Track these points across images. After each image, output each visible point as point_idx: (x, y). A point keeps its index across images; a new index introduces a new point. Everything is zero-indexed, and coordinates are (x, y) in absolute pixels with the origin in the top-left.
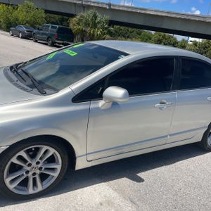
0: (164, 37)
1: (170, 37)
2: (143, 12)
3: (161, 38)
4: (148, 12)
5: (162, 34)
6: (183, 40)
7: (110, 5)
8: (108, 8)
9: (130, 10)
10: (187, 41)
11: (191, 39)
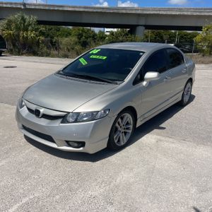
0: (83, 31)
1: (88, 30)
2: (61, 9)
3: (80, 32)
4: (66, 9)
5: (81, 28)
6: (100, 31)
7: (24, 5)
8: (23, 7)
9: (47, 8)
10: (103, 32)
11: (106, 30)
